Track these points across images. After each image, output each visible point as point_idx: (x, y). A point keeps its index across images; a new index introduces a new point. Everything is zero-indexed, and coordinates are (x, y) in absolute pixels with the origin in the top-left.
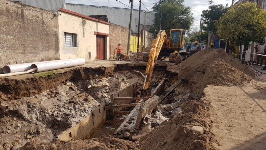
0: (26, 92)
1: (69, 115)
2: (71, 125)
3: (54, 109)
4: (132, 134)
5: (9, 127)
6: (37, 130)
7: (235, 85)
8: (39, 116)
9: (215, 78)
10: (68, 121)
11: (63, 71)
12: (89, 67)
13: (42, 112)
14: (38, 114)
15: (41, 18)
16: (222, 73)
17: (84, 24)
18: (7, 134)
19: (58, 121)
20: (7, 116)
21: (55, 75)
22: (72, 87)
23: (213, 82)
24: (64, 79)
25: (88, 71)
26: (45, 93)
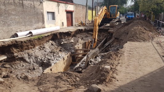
0: (26, 47)
1: (50, 59)
2: (51, 64)
3: (42, 56)
4: (83, 69)
5: (19, 66)
6: (34, 67)
7: (144, 41)
8: (34, 60)
9: (133, 37)
10: (49, 62)
11: (46, 35)
12: (61, 32)
13: (36, 58)
14: (34, 59)
15: (33, 4)
16: (137, 34)
17: (58, 6)
18: (18, 70)
19: (45, 63)
20: (17, 60)
21: (43, 37)
22: (53, 43)
23: (131, 40)
24: (48, 39)
25: (61, 34)
26: (37, 47)
